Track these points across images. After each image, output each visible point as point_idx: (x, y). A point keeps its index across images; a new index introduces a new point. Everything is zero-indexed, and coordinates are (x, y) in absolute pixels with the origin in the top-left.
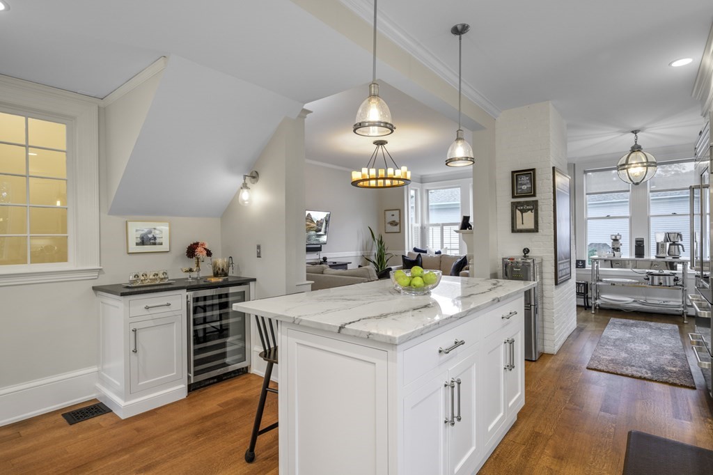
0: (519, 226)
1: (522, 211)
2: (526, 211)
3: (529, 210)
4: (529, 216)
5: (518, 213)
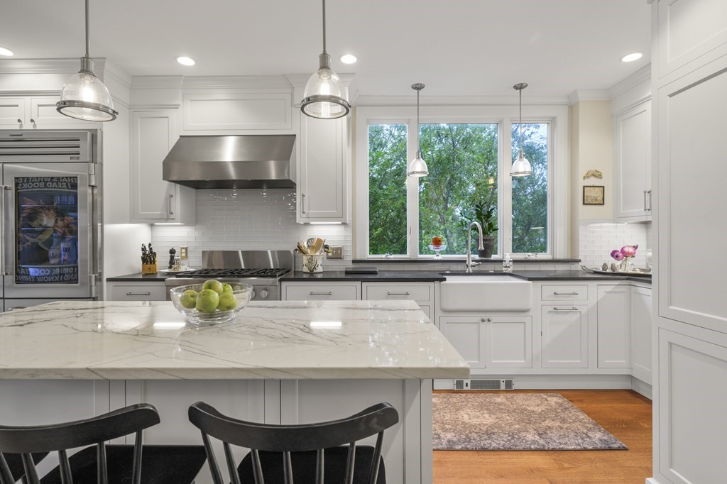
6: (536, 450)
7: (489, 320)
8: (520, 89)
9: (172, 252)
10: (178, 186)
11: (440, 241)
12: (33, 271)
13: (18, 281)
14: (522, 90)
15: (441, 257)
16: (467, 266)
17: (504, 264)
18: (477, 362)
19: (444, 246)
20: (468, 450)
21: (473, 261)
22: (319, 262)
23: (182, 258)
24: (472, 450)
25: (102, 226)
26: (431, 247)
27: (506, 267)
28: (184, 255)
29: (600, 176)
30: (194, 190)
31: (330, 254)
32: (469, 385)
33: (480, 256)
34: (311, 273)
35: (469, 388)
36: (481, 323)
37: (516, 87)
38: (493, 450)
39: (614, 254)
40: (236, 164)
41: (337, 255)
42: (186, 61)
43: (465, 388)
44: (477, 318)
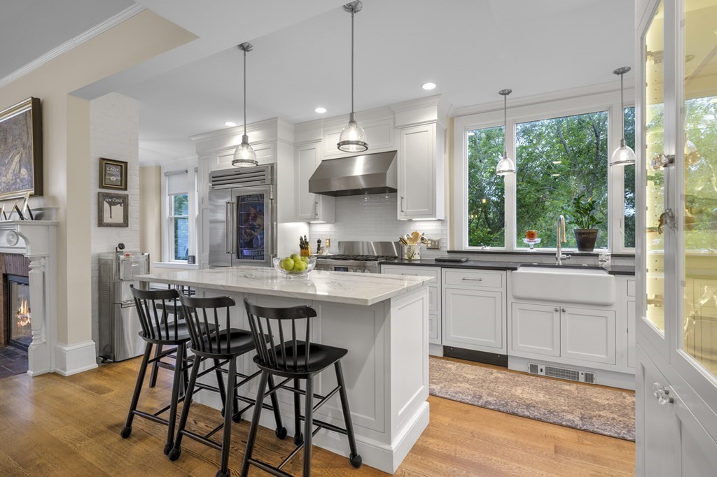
0: (107, 220)
1: (111, 204)
2: (115, 204)
3: (118, 203)
4: (118, 210)
5: (106, 205)
6: (567, 426)
7: (564, 311)
8: (622, 73)
9: (319, 242)
10: (321, 195)
11: (533, 234)
12: (246, 252)
13: (238, 257)
14: (624, 75)
15: (535, 250)
16: (557, 259)
17: (600, 258)
18: (551, 349)
19: (538, 239)
20: (499, 411)
21: (563, 254)
22: (417, 251)
23: (327, 247)
24: (503, 412)
25: (277, 224)
26: (525, 240)
27: (602, 261)
28: (328, 244)
30: (334, 197)
31: (429, 245)
32: (544, 370)
33: (579, 250)
34: (410, 259)
35: (543, 374)
36: (555, 313)
37: (617, 72)
38: (522, 416)
40: (364, 177)
41: (435, 246)
42: (321, 110)
43: (539, 373)
44: (551, 307)
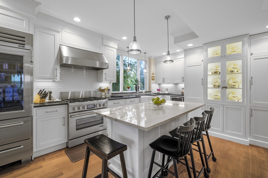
8: (145, 53)
10: (59, 65)
16: (137, 94)
17: (143, 93)
19: (130, 89)
26: (127, 89)
29: (154, 74)
34: (106, 98)
39: (158, 90)
